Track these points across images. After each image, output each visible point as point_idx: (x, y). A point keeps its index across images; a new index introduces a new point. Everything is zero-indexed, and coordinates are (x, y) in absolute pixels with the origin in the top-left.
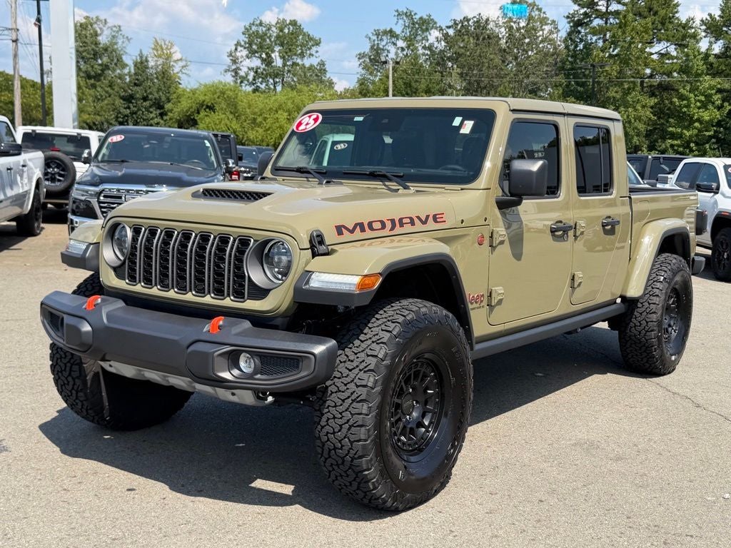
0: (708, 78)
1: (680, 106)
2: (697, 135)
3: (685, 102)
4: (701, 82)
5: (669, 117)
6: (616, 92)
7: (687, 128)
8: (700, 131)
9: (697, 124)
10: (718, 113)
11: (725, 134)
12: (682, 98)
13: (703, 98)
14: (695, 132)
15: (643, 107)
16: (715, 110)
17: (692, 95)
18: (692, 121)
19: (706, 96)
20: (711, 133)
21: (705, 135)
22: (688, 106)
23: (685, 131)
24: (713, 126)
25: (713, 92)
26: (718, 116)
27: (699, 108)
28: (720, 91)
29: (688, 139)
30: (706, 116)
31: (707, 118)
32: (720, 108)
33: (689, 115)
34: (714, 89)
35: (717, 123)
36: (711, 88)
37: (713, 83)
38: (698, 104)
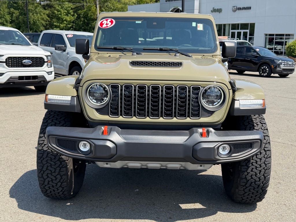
0: (67, 3)
1: (58, 14)
2: (65, 27)
3: (60, 13)
4: (64, 4)
5: (52, 19)
6: (32, 7)
7: (61, 23)
8: (67, 25)
9: (65, 22)
10: (73, 18)
11: (76, 26)
12: (58, 11)
13: (66, 11)
14: (65, 25)
15: (44, 14)
16: (72, 17)
17: (62, 10)
18: (63, 21)
19: (67, 10)
20: (70, 26)
21: (68, 26)
22: (61, 14)
23: (61, 25)
24: (71, 23)
25: (70, 9)
26: (73, 19)
27: (65, 15)
28: (72, 9)
29: (62, 27)
30: (68, 19)
31: (69, 20)
32: (73, 15)
33: (62, 18)
34: (70, 8)
35: (72, 22)
36: (69, 7)
37: (69, 5)
38: (65, 14)
